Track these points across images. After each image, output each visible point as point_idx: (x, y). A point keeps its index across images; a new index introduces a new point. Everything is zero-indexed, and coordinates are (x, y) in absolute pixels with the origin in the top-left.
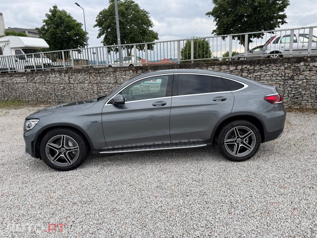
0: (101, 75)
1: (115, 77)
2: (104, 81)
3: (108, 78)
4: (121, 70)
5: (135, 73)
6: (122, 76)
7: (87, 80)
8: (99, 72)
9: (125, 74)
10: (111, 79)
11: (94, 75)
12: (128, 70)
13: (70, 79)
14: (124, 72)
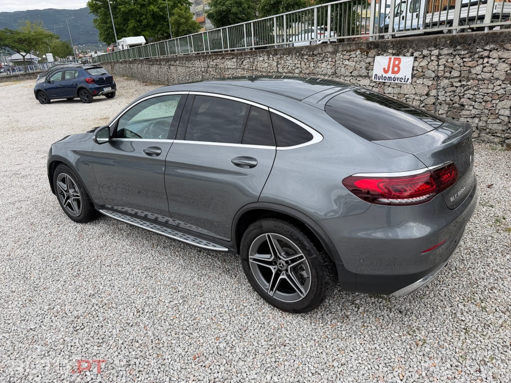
0: (316, 58)
1: (334, 64)
2: (318, 69)
3: (324, 65)
4: (345, 49)
5: (363, 56)
6: (344, 61)
7: (298, 68)
8: (313, 54)
9: (349, 57)
10: (329, 67)
11: (307, 59)
12: (354, 50)
13: (279, 66)
14: (348, 54)
